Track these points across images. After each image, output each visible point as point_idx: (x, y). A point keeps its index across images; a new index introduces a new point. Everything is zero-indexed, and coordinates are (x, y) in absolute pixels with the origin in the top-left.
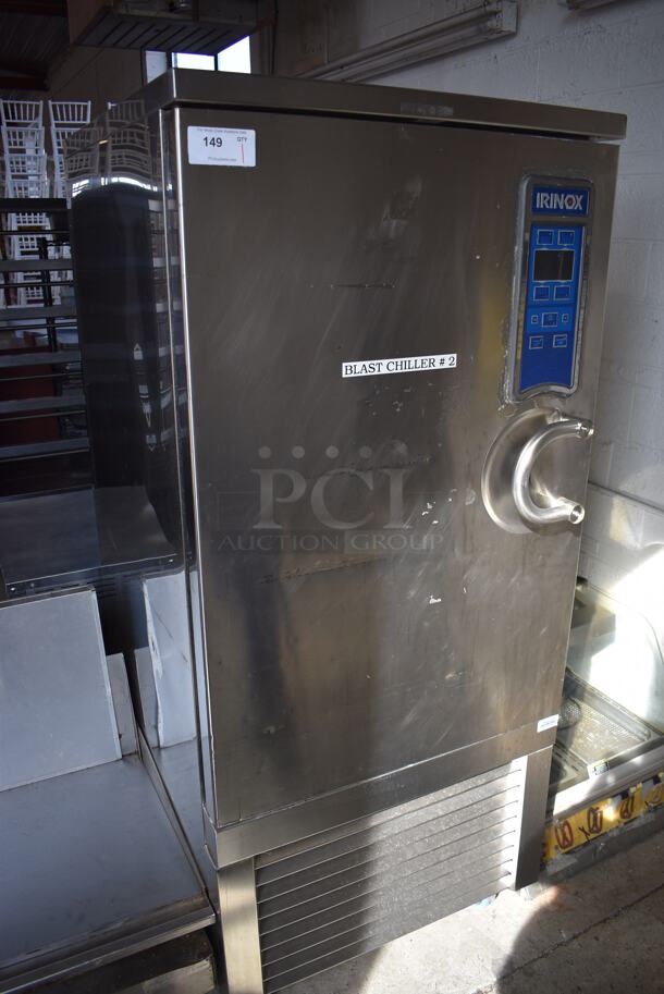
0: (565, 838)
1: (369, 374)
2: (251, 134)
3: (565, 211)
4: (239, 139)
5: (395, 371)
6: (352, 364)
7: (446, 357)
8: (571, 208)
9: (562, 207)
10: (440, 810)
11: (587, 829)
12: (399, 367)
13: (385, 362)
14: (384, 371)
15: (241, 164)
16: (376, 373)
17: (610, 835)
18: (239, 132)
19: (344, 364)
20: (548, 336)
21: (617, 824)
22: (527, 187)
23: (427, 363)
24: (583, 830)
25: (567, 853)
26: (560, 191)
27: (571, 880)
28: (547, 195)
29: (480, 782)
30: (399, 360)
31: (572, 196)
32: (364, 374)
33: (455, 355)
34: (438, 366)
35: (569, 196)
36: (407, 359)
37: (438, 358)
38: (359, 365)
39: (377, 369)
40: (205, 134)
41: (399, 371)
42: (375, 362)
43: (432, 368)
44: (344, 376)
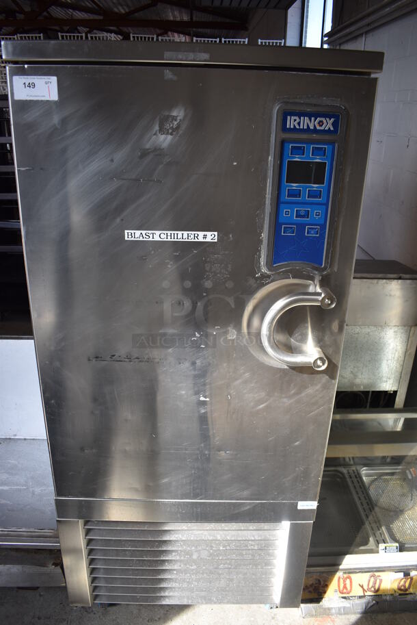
0: (345, 587)
1: (145, 239)
2: (54, 79)
3: (315, 131)
4: (46, 83)
5: (165, 240)
6: (133, 232)
7: (209, 234)
8: (322, 128)
9: (312, 127)
10: (219, 536)
11: (366, 588)
12: (169, 237)
13: (158, 233)
14: (157, 238)
15: (48, 99)
16: (151, 239)
17: (384, 598)
18: (46, 78)
19: (126, 231)
20: (301, 227)
21: (393, 593)
22: (278, 111)
23: (192, 236)
24: (362, 587)
25: (343, 598)
26: (310, 115)
27: (340, 617)
28: (297, 118)
29: (251, 528)
30: (169, 232)
31: (323, 119)
32: (141, 239)
33: (216, 233)
34: (201, 239)
35: (318, 119)
36: (176, 232)
37: (201, 234)
38: (138, 233)
39: (151, 236)
40: (24, 81)
41: (169, 239)
42: (150, 232)
43: (196, 240)
44: (126, 239)
